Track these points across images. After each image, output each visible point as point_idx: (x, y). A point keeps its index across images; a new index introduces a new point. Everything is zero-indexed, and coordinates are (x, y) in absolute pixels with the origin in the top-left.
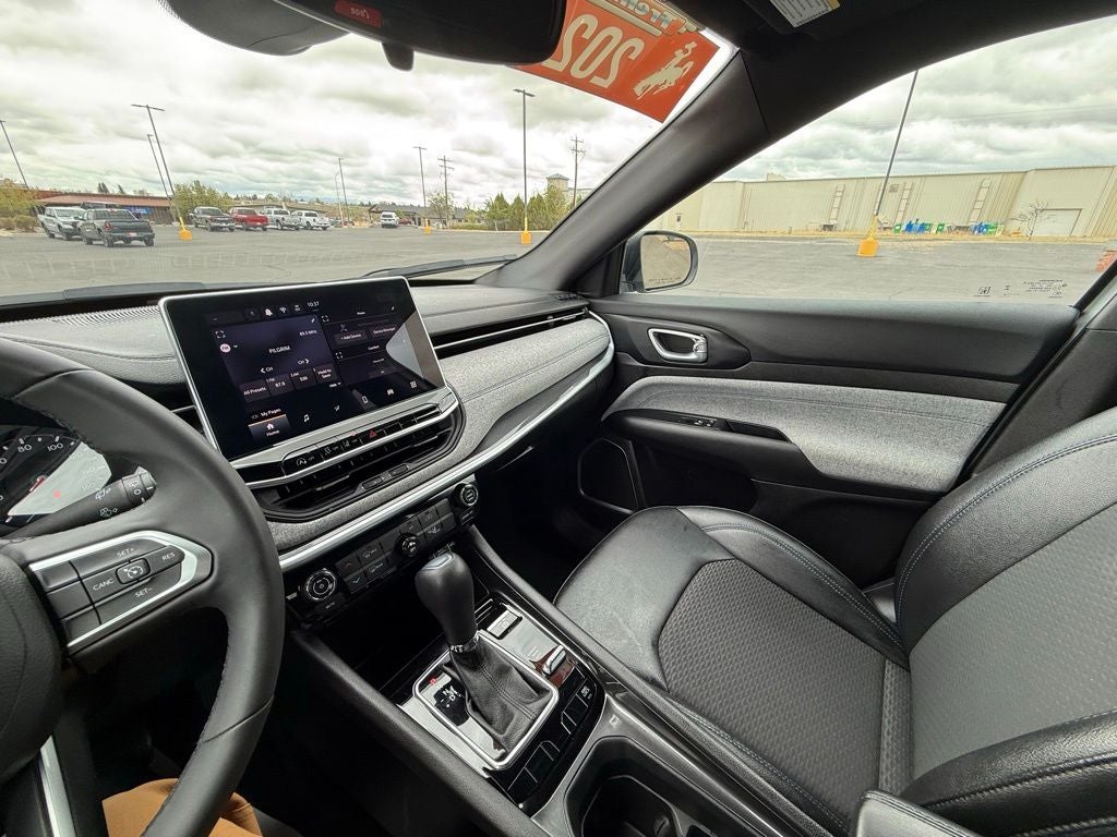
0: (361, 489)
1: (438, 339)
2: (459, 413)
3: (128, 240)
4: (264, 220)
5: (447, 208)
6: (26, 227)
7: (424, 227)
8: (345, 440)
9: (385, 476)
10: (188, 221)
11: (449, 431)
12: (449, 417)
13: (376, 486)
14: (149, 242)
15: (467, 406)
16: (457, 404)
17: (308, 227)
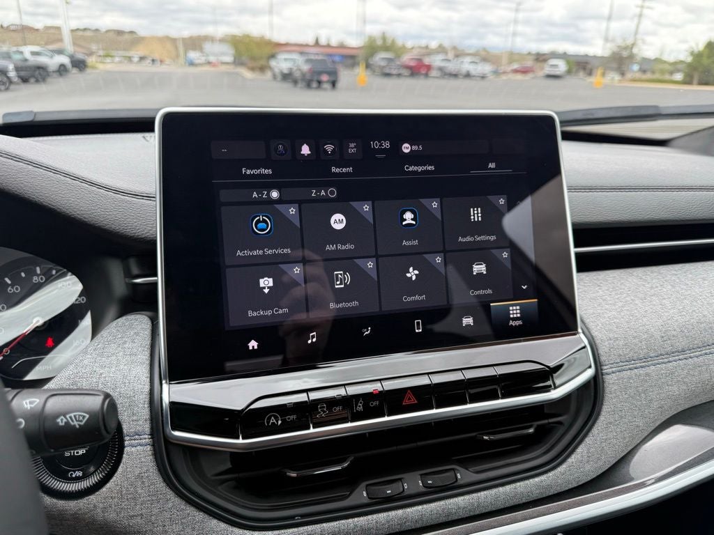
0: (362, 495)
1: (585, 234)
2: (592, 394)
3: (320, 82)
4: (429, 67)
5: (631, 57)
6: (262, 69)
7: (596, 79)
8: (357, 397)
9: (412, 482)
10: (368, 66)
11: (560, 423)
12: (566, 398)
13: (390, 499)
14: (334, 84)
15: (612, 382)
16: (590, 373)
17: (468, 75)
